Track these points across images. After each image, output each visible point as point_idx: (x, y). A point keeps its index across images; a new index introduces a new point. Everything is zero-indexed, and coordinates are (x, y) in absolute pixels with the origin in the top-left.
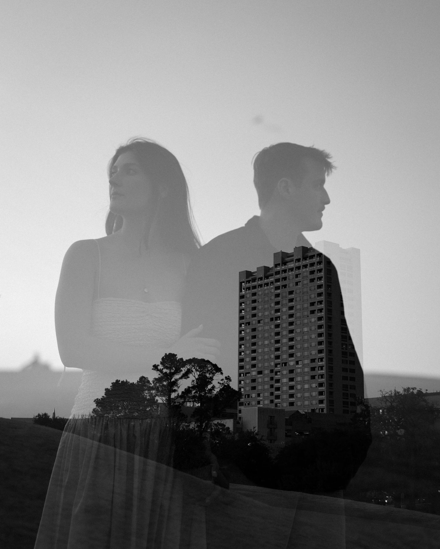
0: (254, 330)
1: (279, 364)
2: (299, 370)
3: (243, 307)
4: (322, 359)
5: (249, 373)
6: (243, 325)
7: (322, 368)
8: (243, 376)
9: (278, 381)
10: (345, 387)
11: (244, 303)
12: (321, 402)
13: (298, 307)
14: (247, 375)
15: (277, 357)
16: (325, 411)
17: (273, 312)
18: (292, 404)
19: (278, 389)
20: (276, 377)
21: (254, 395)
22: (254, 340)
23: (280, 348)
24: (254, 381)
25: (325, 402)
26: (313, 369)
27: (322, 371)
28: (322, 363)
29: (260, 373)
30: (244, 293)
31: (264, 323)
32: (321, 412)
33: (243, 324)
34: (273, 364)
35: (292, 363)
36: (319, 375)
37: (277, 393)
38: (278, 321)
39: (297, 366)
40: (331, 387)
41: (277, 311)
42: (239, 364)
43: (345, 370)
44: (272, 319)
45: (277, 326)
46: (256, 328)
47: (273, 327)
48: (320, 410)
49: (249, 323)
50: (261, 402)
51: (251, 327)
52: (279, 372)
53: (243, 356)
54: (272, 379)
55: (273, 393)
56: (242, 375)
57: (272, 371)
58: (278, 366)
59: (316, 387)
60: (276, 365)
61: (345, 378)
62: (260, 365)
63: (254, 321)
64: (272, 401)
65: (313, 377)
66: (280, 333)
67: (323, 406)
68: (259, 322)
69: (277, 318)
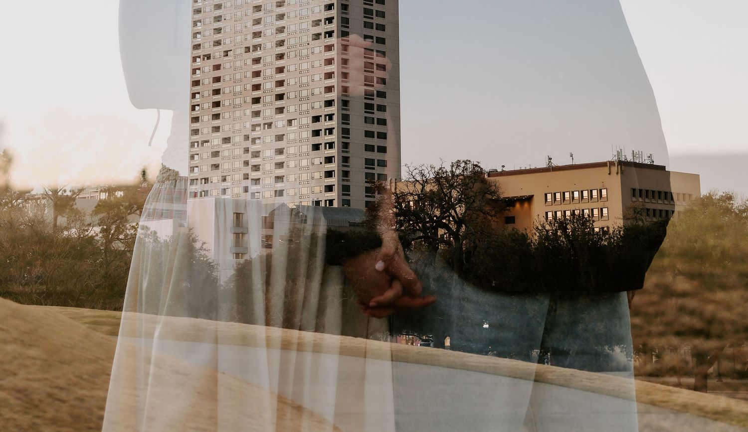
0: (217, 67)
1: (259, 125)
2: (292, 136)
3: (199, 28)
4: (330, 117)
5: (207, 142)
6: (198, 60)
7: (330, 131)
8: (198, 145)
9: (256, 154)
10: (369, 163)
11: (200, 21)
12: (329, 188)
13: (293, 28)
14: (204, 145)
15: (257, 114)
16: (335, 205)
17: (250, 36)
18: (280, 193)
19: (256, 168)
20: (253, 147)
21: (215, 180)
22: (217, 85)
23: (260, 98)
24: (216, 154)
25: (335, 188)
26: (316, 133)
27: (332, 137)
28: (331, 123)
29: (227, 140)
30: (201, 4)
31: (235, 56)
32: (328, 206)
33: (199, 57)
34: (248, 125)
35: (280, 124)
36: (326, 144)
37: (254, 175)
38: (259, 53)
39: (288, 129)
40: (347, 164)
41: (257, 35)
42: (190, 126)
43: (369, 134)
44: (248, 49)
45: (257, 61)
46: (220, 65)
47: (249, 62)
48: (328, 201)
49: (209, 57)
50: (229, 192)
51: (212, 62)
52: (259, 138)
53: (197, 113)
54: (247, 150)
55: (248, 175)
56: (196, 144)
57: (247, 138)
58: (258, 129)
59: (321, 163)
60: (254, 127)
61: (369, 148)
62: (227, 128)
63: (217, 52)
64: (246, 190)
65: (316, 147)
66: (261, 73)
67: (333, 195)
68: (226, 54)
69: (256, 48)
